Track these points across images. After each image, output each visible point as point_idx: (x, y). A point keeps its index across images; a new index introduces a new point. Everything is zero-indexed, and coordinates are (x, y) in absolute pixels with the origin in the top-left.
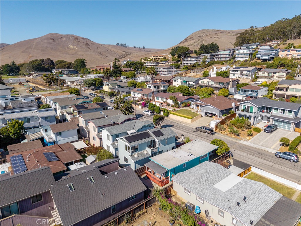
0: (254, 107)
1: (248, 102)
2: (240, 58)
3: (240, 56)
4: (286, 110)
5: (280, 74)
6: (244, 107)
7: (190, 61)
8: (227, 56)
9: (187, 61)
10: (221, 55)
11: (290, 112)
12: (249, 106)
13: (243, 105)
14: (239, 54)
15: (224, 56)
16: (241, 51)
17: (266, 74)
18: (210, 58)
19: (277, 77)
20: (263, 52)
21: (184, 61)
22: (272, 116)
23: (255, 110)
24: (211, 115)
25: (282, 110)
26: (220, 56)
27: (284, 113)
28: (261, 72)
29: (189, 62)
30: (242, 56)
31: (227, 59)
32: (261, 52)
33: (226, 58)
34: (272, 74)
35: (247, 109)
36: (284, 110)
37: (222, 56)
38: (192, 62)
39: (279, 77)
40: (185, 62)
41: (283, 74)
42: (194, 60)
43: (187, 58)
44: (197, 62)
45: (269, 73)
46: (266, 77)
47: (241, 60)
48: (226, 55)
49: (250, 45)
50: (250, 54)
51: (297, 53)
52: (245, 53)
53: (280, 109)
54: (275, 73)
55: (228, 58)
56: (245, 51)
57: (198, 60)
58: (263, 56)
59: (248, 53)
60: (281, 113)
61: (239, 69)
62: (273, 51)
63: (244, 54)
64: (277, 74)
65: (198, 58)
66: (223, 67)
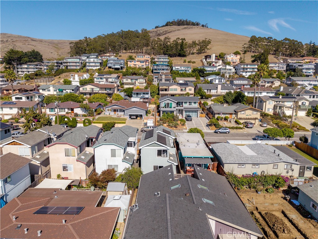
0: (173, 103)
1: (168, 99)
2: (92, 66)
3: (91, 64)
4: (193, 102)
5: (140, 80)
6: (164, 104)
7: (27, 68)
8: (78, 64)
9: (21, 68)
10: (70, 62)
11: (195, 103)
12: (169, 103)
13: (163, 102)
14: (90, 63)
15: (74, 64)
16: (92, 60)
17: (129, 81)
18: (57, 66)
19: (138, 83)
20: (113, 62)
21: (18, 68)
22: (184, 108)
23: (174, 105)
24: (135, 117)
25: (190, 102)
26: (69, 64)
27: (191, 105)
28: (125, 79)
29: (26, 70)
30: (94, 64)
31: (78, 68)
32: (111, 62)
33: (76, 66)
34: (134, 81)
35: (167, 105)
36: (191, 102)
37: (71, 64)
38: (30, 70)
39: (140, 83)
40: (20, 70)
41: (142, 80)
42: (33, 68)
43: (21, 64)
44: (37, 70)
45: (132, 80)
46: (129, 83)
47: (93, 69)
48: (76, 63)
49: (90, 55)
50: (100, 63)
51: (141, 63)
52: (96, 61)
53: (188, 102)
54: (137, 80)
55: (79, 66)
56: (96, 60)
57: (38, 68)
58: (115, 65)
59: (99, 61)
60: (189, 105)
61: (103, 76)
62: (120, 61)
63: (95, 63)
64: (138, 80)
65: (37, 65)
66: (84, 75)
